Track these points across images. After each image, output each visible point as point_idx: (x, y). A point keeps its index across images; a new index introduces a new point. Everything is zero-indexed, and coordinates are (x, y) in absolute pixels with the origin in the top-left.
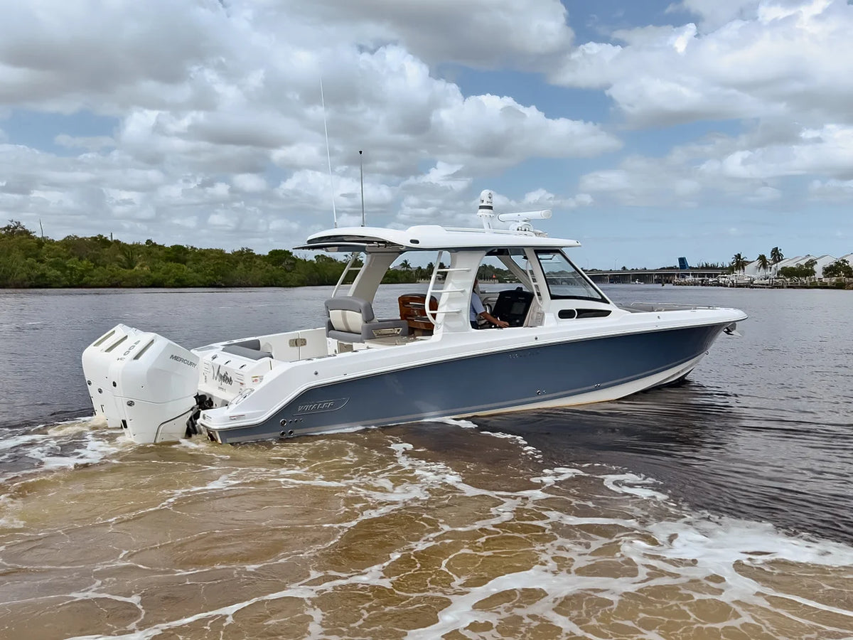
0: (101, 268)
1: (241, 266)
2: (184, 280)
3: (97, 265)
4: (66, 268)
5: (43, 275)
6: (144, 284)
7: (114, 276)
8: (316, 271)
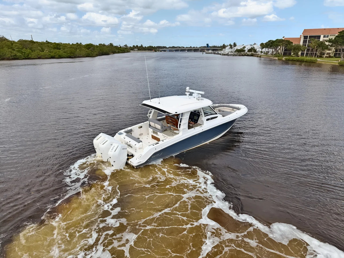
0: (34, 52)
1: (78, 50)
2: (61, 56)
3: (32, 51)
4: (23, 52)
5: (16, 55)
6: (49, 57)
7: (38, 55)
8: (101, 50)
